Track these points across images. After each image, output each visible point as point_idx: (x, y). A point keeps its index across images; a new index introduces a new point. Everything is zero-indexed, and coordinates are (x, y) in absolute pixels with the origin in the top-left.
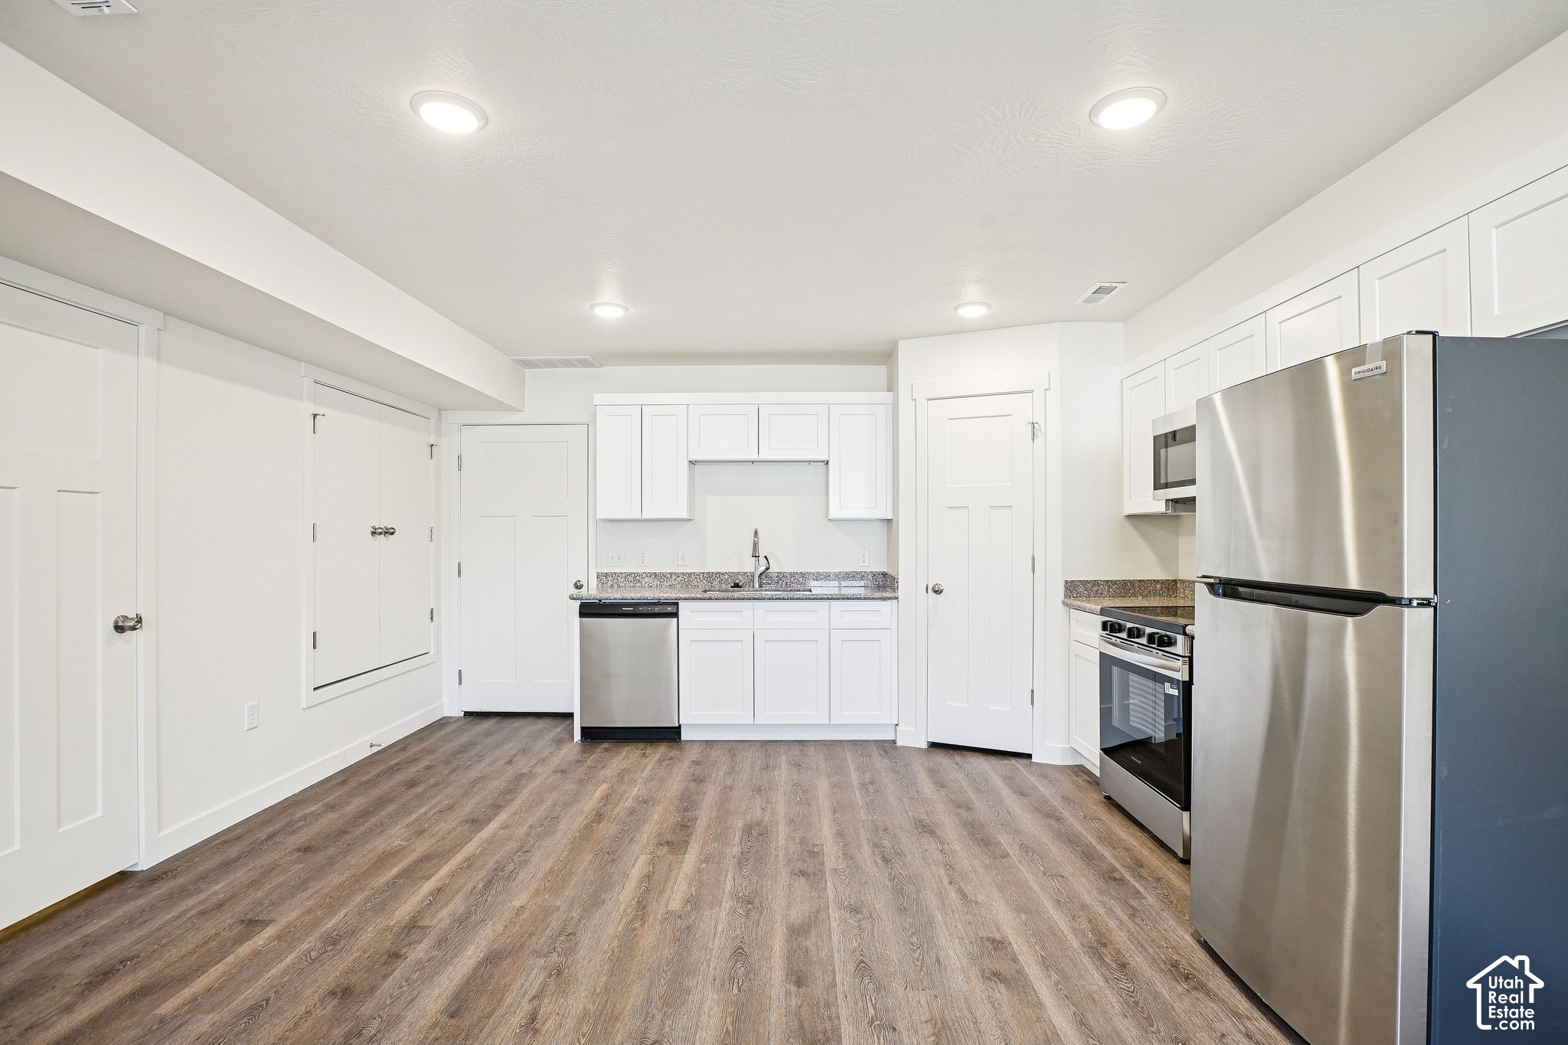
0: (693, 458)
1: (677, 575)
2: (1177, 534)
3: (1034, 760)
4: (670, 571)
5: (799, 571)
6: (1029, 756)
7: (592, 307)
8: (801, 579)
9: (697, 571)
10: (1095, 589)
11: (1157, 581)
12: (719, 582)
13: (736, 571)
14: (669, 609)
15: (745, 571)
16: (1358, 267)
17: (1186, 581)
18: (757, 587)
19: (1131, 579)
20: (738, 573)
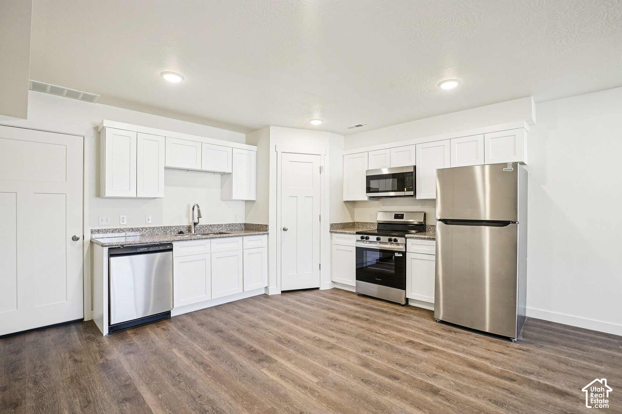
0: (168, 165)
1: (146, 229)
2: (354, 208)
3: (321, 289)
4: (141, 227)
5: (209, 224)
6: (318, 289)
7: (162, 74)
8: (210, 228)
9: (158, 226)
10: (337, 226)
11: (351, 223)
12: (170, 231)
13: (179, 225)
14: (168, 247)
15: (184, 225)
16: (450, 139)
17: (359, 222)
18: (194, 232)
19: (345, 222)
20: (180, 226)
